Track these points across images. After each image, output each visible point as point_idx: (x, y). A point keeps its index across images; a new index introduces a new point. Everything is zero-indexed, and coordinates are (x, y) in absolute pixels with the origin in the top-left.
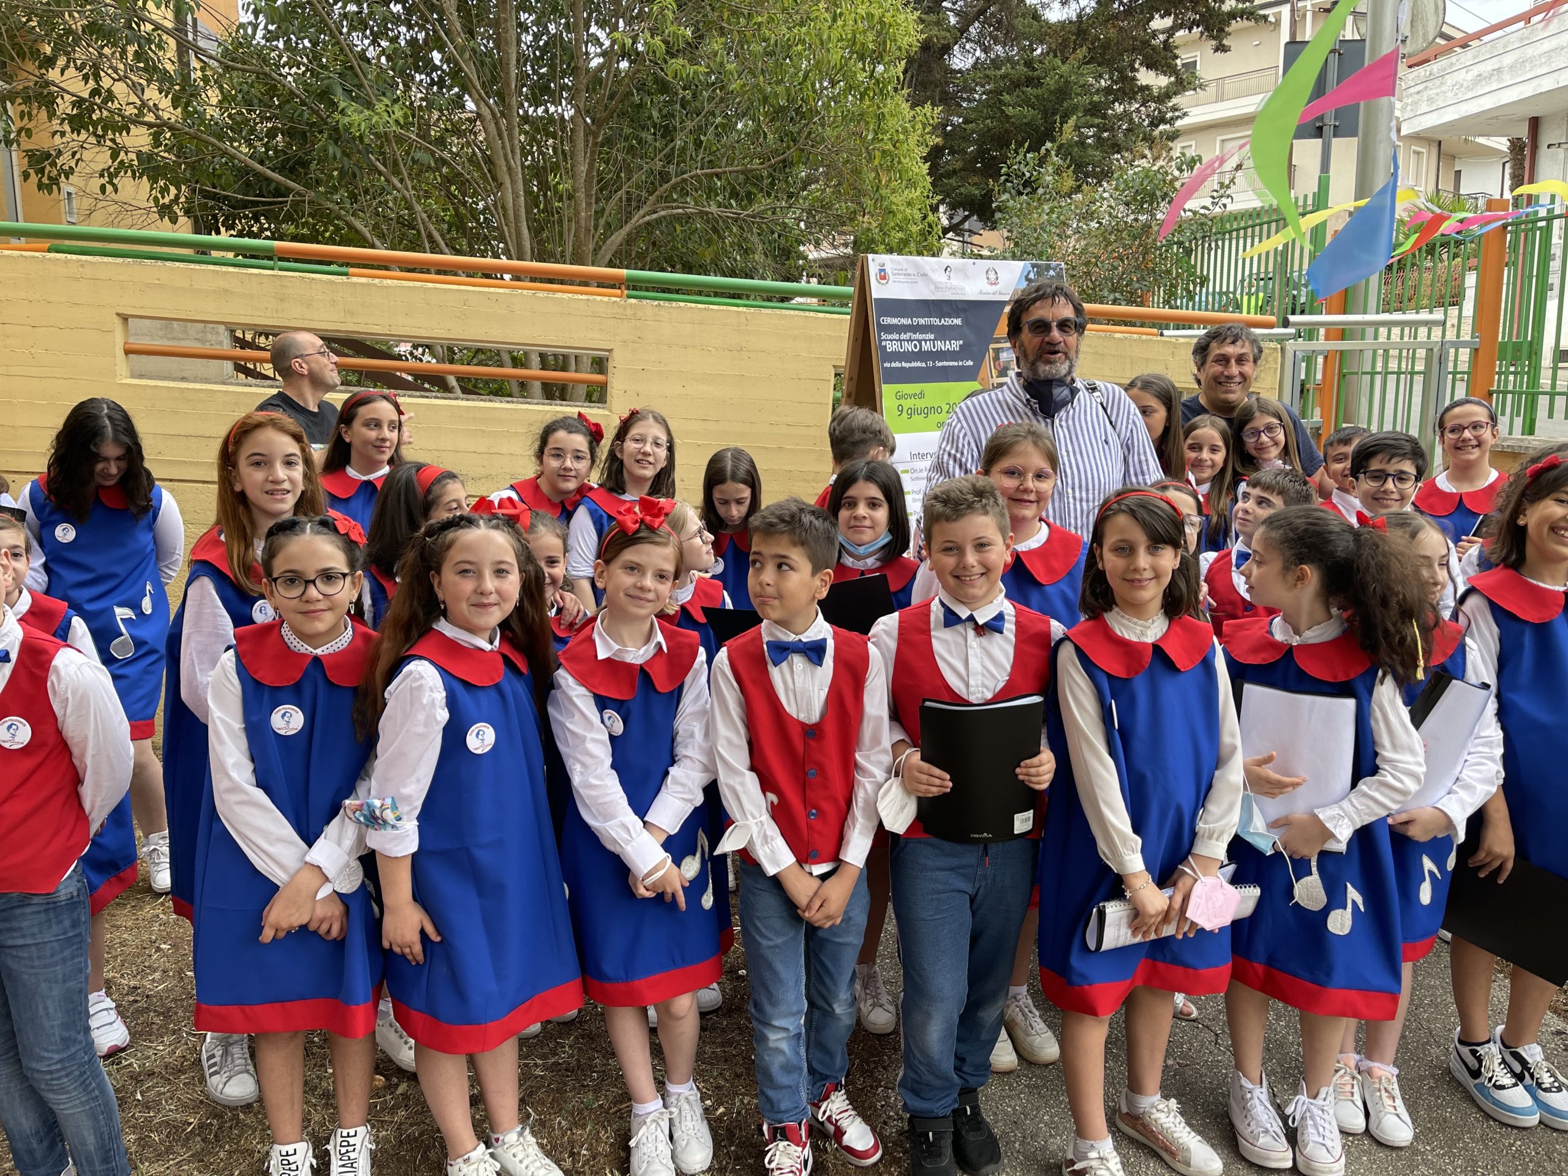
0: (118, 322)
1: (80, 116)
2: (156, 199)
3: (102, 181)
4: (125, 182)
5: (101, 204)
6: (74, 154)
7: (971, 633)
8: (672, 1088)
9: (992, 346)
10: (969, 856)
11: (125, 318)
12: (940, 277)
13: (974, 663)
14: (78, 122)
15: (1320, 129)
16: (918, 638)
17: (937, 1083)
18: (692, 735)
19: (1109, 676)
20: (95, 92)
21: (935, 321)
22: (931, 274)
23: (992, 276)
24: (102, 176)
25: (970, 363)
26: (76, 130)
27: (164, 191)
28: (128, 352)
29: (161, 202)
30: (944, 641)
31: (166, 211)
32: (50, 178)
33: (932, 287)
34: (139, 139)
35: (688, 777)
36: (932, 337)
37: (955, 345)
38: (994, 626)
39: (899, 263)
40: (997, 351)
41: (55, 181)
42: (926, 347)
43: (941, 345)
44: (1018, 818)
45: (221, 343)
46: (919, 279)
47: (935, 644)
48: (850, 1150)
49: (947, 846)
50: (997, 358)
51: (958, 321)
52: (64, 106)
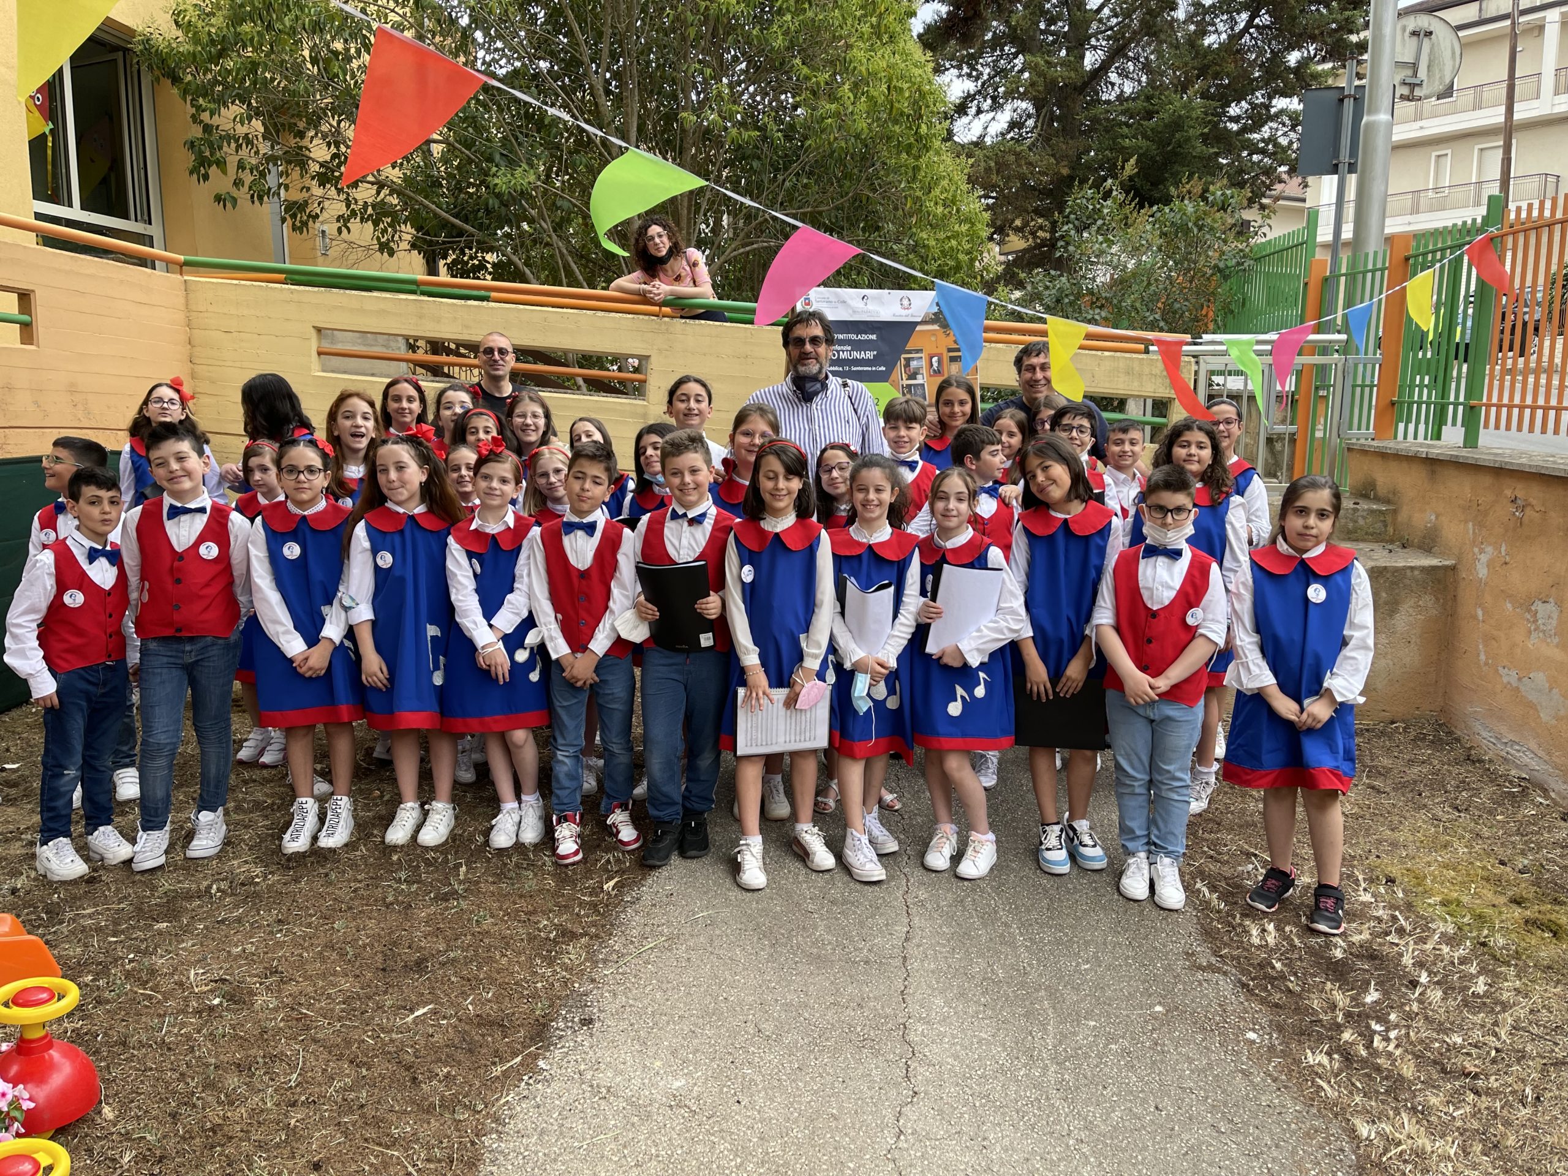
0: (314, 333)
1: (326, 173)
2: (378, 239)
3: (339, 225)
4: (355, 224)
5: (334, 243)
6: (319, 204)
7: (686, 524)
8: (524, 797)
9: (903, 356)
10: (680, 658)
11: (319, 330)
12: (859, 304)
13: (684, 542)
14: (324, 179)
15: (1336, 165)
16: (657, 526)
17: (664, 800)
18: (522, 577)
19: (749, 550)
20: (335, 156)
21: (853, 337)
22: (849, 302)
23: (906, 302)
24: (338, 220)
25: (883, 368)
26: (322, 184)
27: (384, 231)
28: (319, 354)
29: (383, 240)
30: (671, 529)
31: (386, 248)
32: (301, 222)
33: (851, 311)
34: (365, 193)
35: (517, 600)
36: (849, 348)
37: (869, 355)
38: (697, 521)
39: (821, 293)
40: (908, 360)
41: (305, 224)
42: (843, 356)
43: (856, 355)
44: (702, 636)
45: (399, 348)
46: (839, 305)
47: (666, 531)
48: (621, 841)
49: (666, 652)
50: (907, 365)
51: (874, 337)
52: (315, 168)
